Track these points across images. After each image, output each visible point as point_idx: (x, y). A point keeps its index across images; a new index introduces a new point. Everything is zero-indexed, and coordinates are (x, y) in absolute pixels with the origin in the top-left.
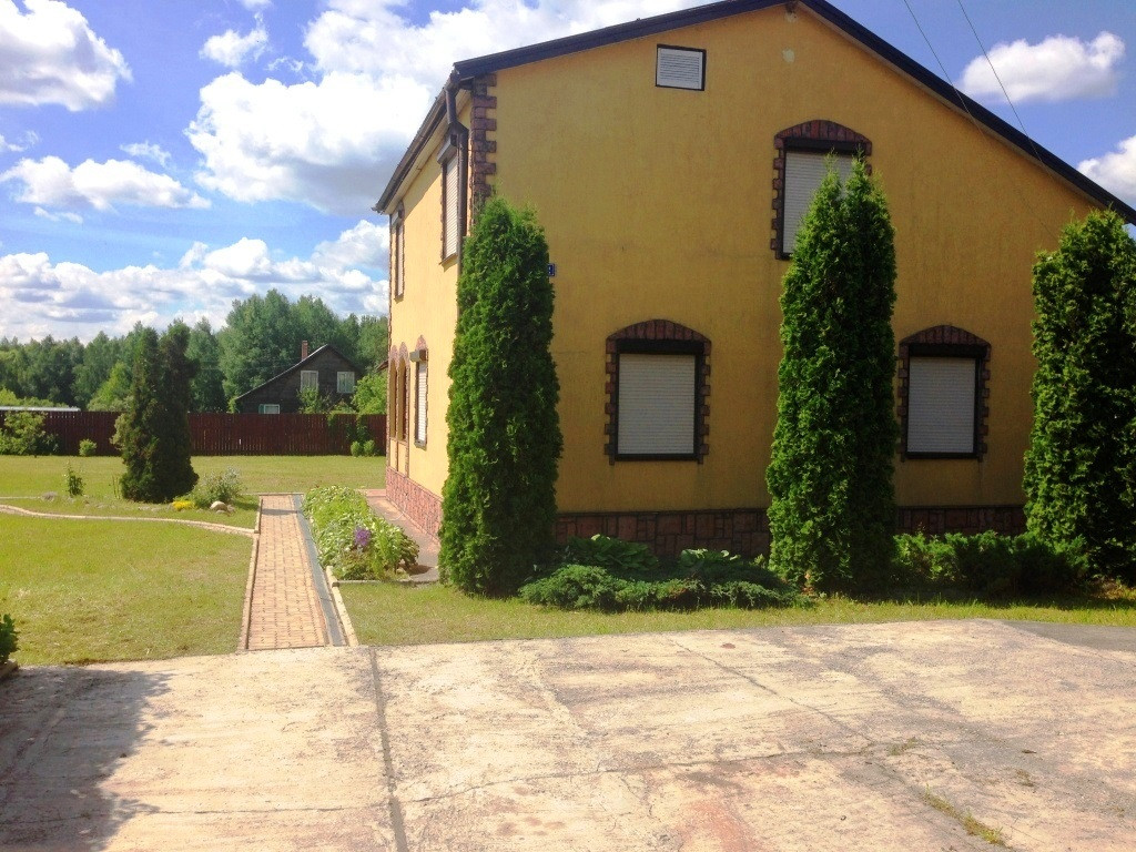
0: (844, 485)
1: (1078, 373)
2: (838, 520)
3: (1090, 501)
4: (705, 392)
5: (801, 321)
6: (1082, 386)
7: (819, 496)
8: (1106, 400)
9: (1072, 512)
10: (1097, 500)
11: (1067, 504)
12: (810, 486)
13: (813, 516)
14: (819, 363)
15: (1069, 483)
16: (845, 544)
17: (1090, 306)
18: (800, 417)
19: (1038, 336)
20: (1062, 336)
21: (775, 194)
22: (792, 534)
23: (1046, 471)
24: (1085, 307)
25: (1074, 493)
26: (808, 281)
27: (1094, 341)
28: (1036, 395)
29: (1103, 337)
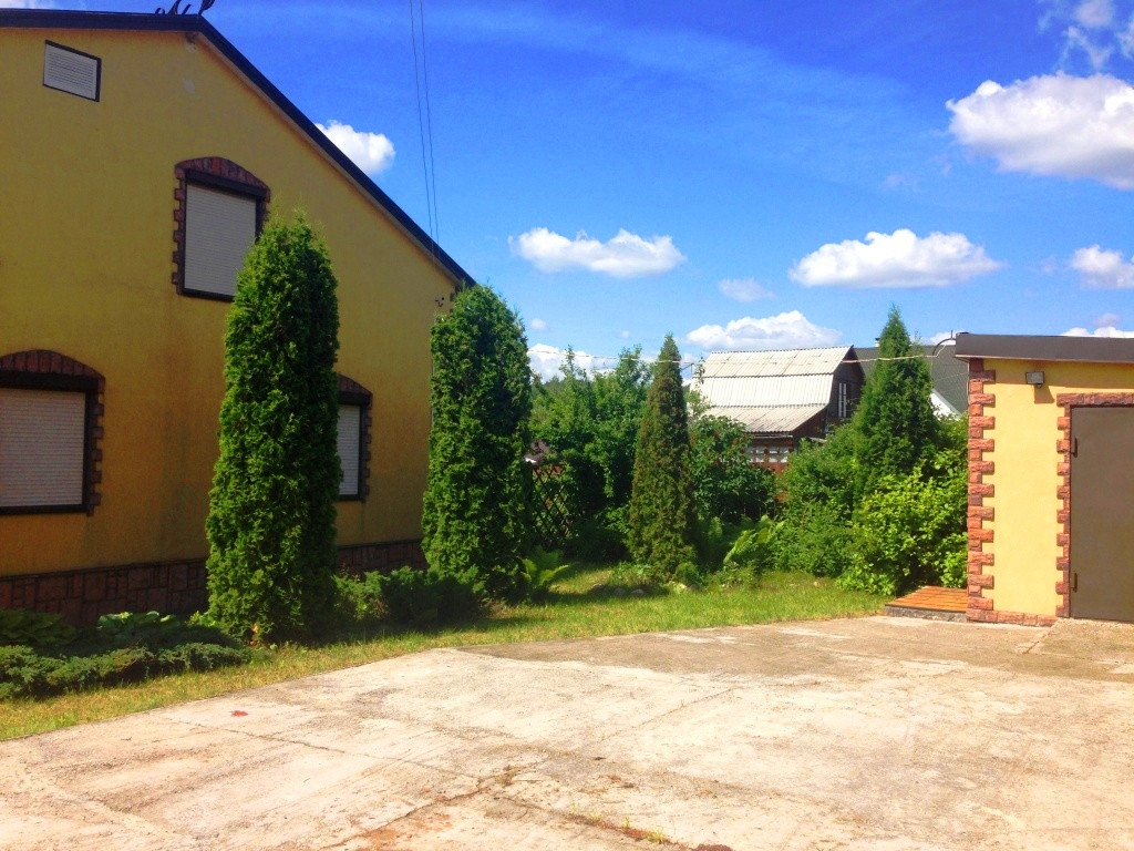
0: (296, 531)
1: (474, 422)
2: (290, 566)
3: (481, 534)
4: (97, 434)
5: (252, 363)
6: (475, 433)
7: (271, 544)
8: (492, 447)
9: (467, 545)
10: (485, 533)
11: (463, 538)
12: (261, 534)
13: (263, 565)
14: (272, 407)
15: (464, 519)
16: (296, 590)
17: (480, 365)
18: (250, 461)
19: (435, 388)
20: (457, 389)
21: (176, 226)
22: (238, 585)
23: (445, 509)
24: (477, 366)
25: (468, 528)
26: (258, 322)
27: (483, 396)
28: (434, 441)
29: (491, 391)
